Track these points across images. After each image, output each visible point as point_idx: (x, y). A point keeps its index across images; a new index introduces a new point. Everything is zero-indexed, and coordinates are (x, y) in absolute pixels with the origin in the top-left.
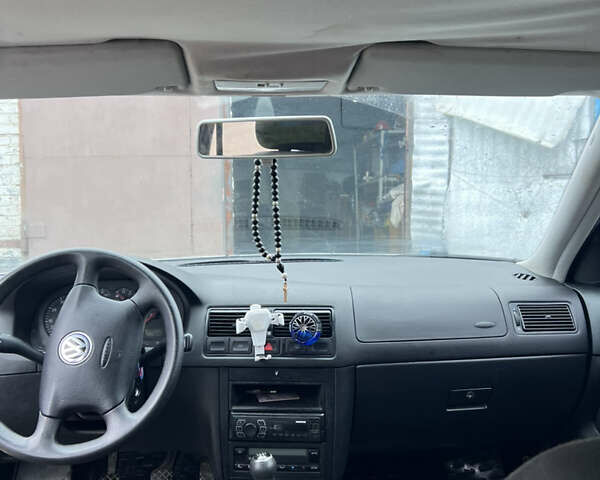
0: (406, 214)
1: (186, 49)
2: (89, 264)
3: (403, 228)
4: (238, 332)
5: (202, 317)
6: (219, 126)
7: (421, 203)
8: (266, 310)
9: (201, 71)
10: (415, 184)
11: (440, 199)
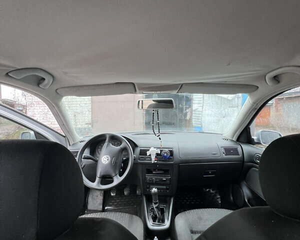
0: (191, 116)
1: (135, 85)
2: (109, 137)
3: (190, 120)
4: (148, 155)
5: (138, 150)
6: (142, 101)
7: (195, 114)
8: (155, 149)
9: (139, 90)
10: (194, 109)
11: (200, 113)
